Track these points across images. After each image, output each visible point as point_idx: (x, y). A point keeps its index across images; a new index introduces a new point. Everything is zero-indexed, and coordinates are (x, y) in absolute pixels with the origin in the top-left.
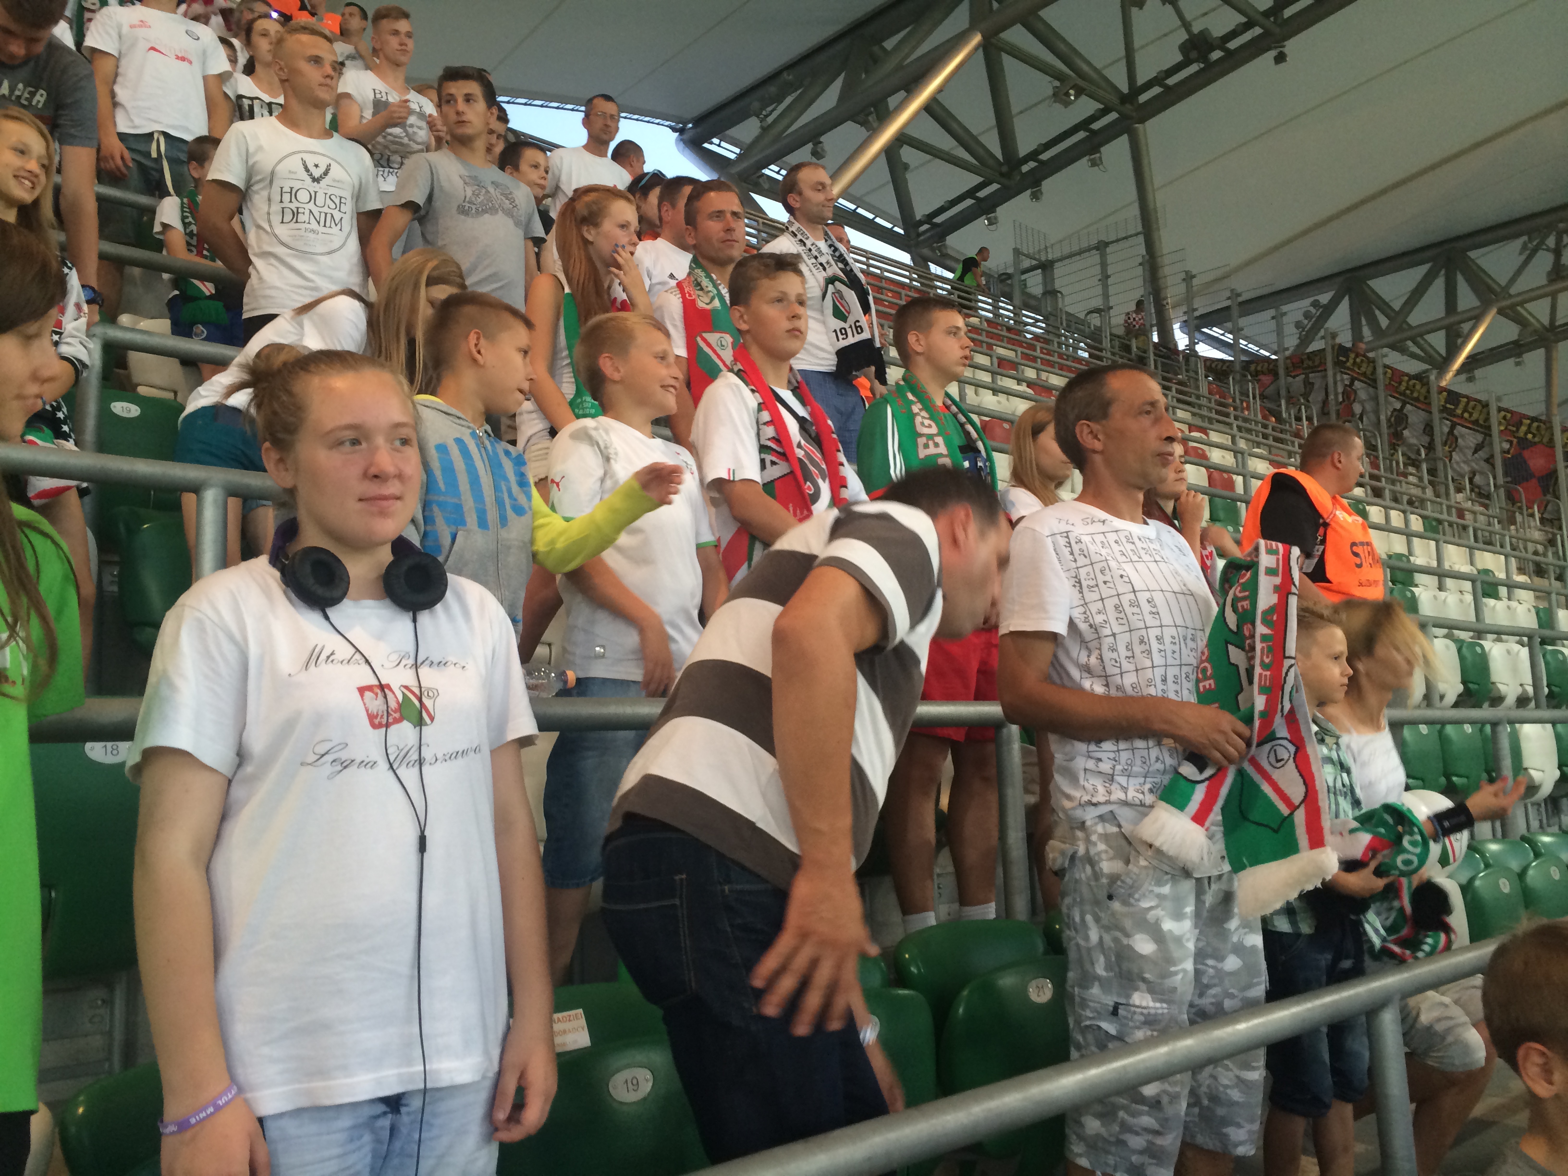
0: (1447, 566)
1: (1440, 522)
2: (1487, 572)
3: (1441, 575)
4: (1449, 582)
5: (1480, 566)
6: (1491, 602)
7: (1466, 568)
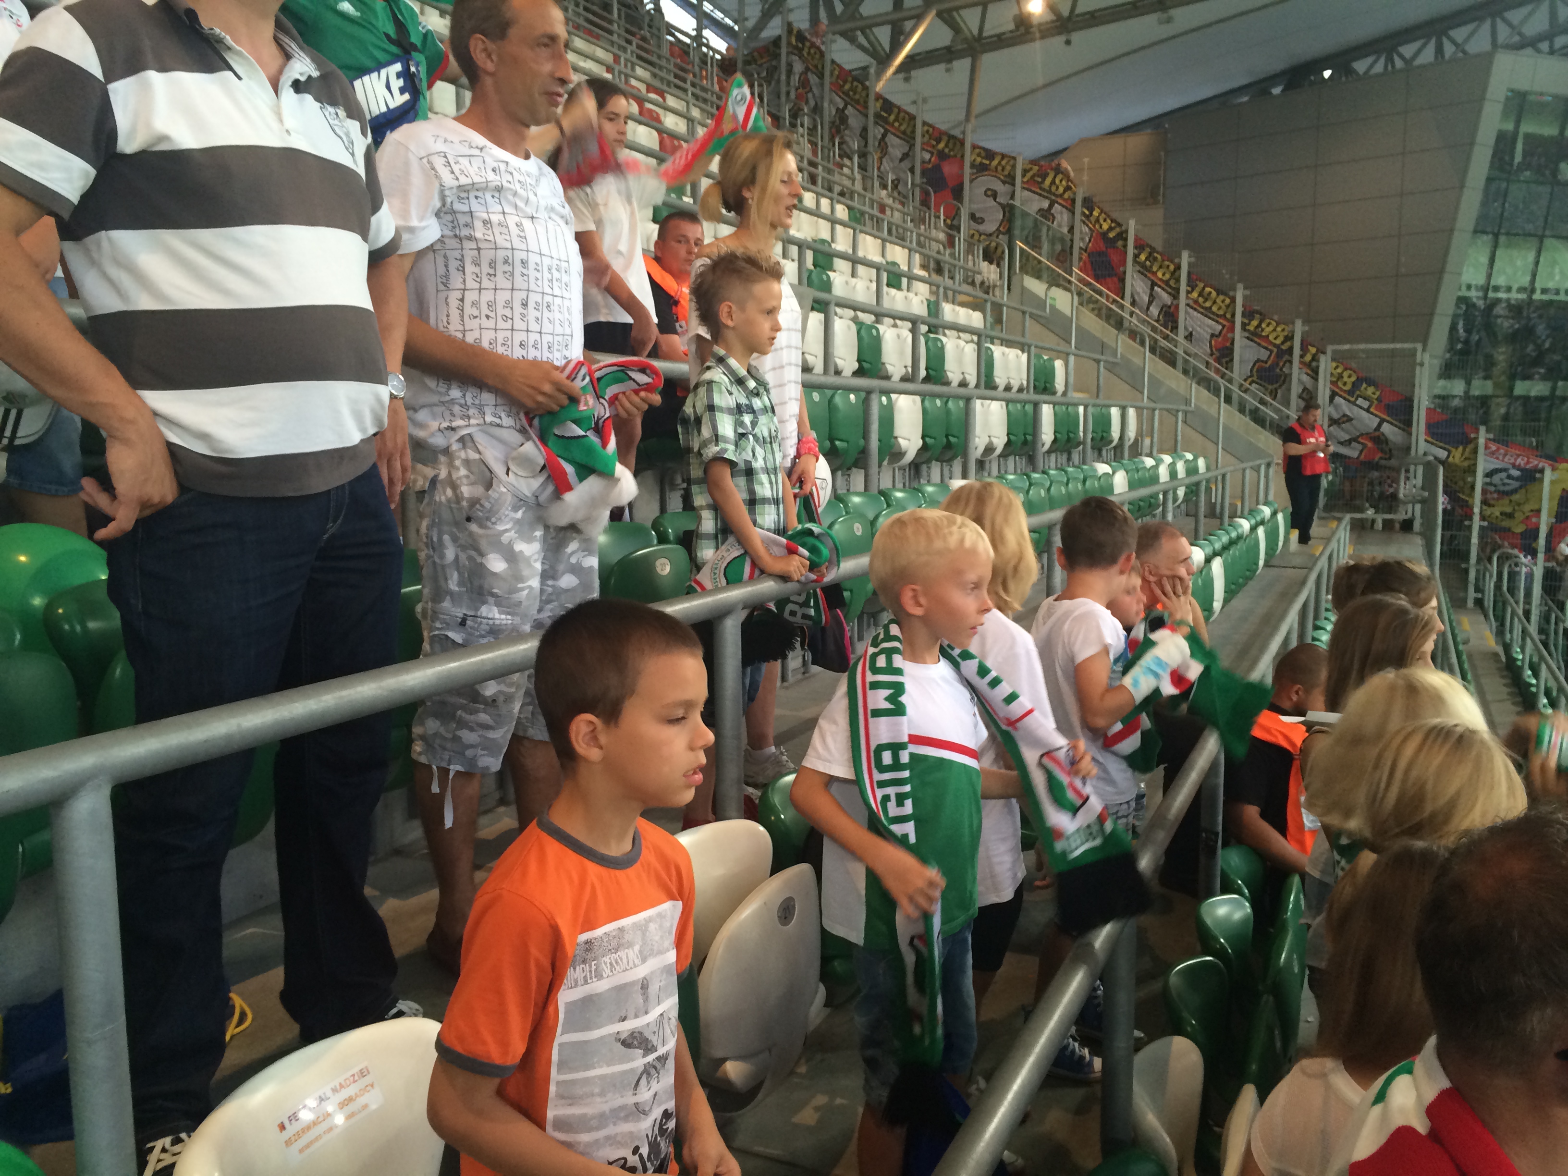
0: (861, 254)
1: (863, 213)
2: (894, 264)
3: (855, 261)
4: (861, 269)
5: (890, 259)
6: (893, 291)
7: (877, 258)
